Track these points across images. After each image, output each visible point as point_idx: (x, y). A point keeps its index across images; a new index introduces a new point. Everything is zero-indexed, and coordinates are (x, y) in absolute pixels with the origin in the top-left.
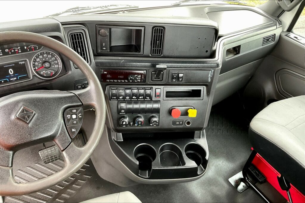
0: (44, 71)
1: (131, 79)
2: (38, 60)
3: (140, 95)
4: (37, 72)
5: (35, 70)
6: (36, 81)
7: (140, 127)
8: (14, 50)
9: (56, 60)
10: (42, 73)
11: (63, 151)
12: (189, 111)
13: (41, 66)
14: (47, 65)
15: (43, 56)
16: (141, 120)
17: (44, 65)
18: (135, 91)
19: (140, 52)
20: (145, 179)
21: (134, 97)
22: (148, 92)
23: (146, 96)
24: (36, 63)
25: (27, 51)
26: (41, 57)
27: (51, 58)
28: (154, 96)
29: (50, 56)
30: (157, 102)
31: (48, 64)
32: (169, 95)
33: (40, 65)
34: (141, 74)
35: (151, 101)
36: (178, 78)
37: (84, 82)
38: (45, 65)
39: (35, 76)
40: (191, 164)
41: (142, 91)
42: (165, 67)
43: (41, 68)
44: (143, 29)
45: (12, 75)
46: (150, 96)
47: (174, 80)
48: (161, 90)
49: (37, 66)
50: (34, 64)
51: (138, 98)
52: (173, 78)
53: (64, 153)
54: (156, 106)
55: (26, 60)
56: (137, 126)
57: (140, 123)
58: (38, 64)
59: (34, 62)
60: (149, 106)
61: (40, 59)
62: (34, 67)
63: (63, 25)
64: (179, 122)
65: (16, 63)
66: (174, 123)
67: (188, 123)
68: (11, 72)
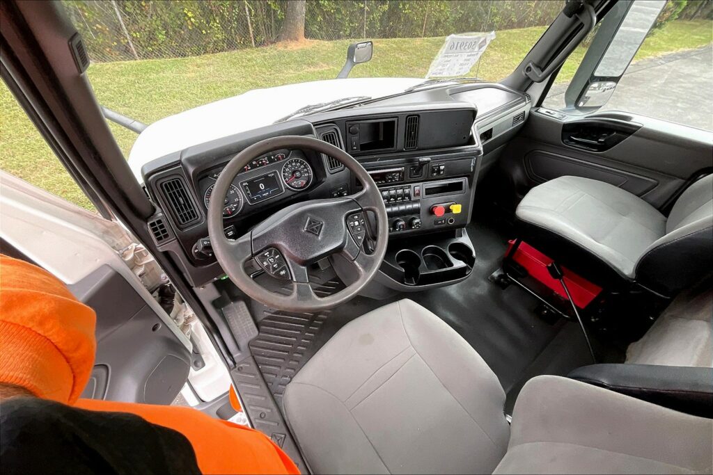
0: (295, 182)
1: (390, 179)
2: (287, 170)
3: (398, 196)
4: (288, 184)
5: (286, 181)
6: (289, 193)
7: (402, 231)
8: (262, 161)
9: (305, 167)
10: (293, 184)
11: (354, 260)
12: (451, 208)
14: (298, 174)
15: (292, 165)
16: (400, 223)
17: (294, 175)
18: (393, 192)
19: (393, 147)
20: (412, 286)
21: (392, 199)
22: (407, 191)
23: (404, 196)
24: (286, 174)
25: (275, 161)
26: (290, 166)
27: (300, 166)
28: (412, 195)
29: (298, 164)
30: (416, 202)
32: (429, 192)
33: (290, 175)
34: (399, 172)
35: (410, 202)
36: (439, 170)
37: (339, 189)
38: (296, 175)
39: (288, 188)
40: (458, 264)
41: (400, 191)
42: (429, 159)
43: (292, 178)
44: (395, 119)
45: (263, 190)
46: (409, 195)
47: (435, 174)
48: (420, 187)
49: (288, 177)
50: (284, 175)
51: (396, 200)
52: (433, 171)
53: (355, 262)
54: (416, 205)
55: (275, 172)
56: (399, 230)
57: (402, 227)
58: (288, 174)
59: (284, 172)
60: (409, 206)
61: (289, 169)
62: (285, 179)
63: (314, 125)
64: (442, 221)
65: (266, 176)
66: (436, 223)
67: (451, 221)
68: (262, 186)
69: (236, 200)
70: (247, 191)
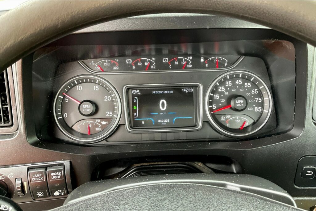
0: (228, 117)
2: (222, 89)
4: (213, 116)
5: (211, 110)
6: (209, 133)
8: (180, 61)
9: (260, 95)
10: (223, 119)
13: (225, 104)
14: (239, 103)
15: (234, 83)
17: (232, 103)
24: (217, 97)
25: (204, 67)
26: (229, 84)
27: (249, 90)
29: (248, 85)
31: (242, 102)
33: (223, 101)
38: (235, 103)
39: (208, 122)
43: (225, 107)
45: (163, 112)
49: (217, 102)
50: (211, 98)
55: (196, 86)
58: (221, 98)
59: (213, 92)
61: (226, 88)
62: (210, 104)
65: (177, 90)
68: (163, 105)
69: (109, 114)
70: (134, 104)
